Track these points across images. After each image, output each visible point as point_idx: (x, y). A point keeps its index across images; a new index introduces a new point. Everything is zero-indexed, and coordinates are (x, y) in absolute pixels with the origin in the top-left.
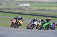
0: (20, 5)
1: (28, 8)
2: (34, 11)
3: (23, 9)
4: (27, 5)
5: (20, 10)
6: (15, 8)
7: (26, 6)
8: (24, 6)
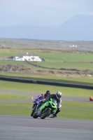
0: (17, 59)
1: (36, 66)
2: (51, 74)
3: (23, 69)
4: (33, 58)
5: (17, 71)
6: (3, 67)
7: (32, 60)
8: (26, 61)
